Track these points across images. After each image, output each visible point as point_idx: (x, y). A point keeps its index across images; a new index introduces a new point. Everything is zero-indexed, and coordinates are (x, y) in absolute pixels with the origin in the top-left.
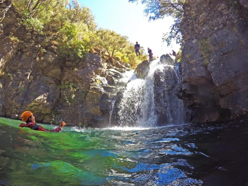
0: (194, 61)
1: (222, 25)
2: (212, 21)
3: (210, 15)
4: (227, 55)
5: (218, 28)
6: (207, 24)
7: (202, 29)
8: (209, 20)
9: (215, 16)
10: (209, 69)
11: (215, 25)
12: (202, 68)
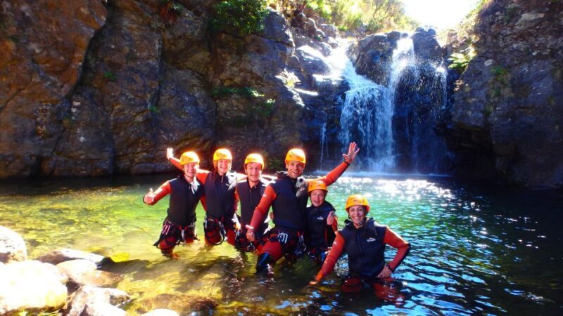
0: (474, 100)
1: (549, 50)
2: (536, 37)
3: (537, 27)
4: (521, 110)
5: (539, 54)
6: (524, 39)
7: (512, 44)
8: (531, 34)
9: (548, 30)
10: (489, 119)
11: (538, 47)
12: (481, 115)
